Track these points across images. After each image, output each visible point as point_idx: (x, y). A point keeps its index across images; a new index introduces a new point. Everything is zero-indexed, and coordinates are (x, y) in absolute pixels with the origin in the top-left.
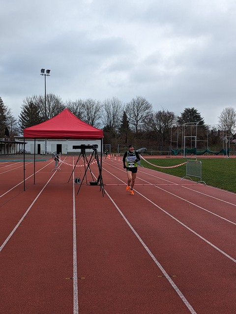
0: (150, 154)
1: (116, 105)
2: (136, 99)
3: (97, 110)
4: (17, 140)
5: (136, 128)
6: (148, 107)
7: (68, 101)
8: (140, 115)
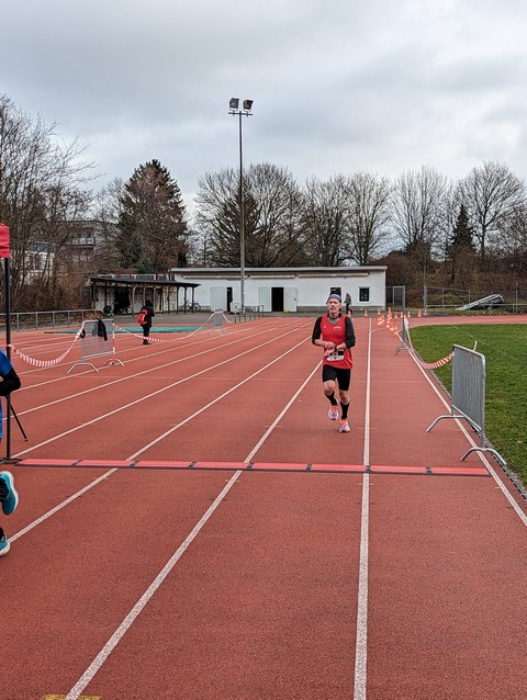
0: (511, 311)
1: (429, 186)
2: (481, 167)
3: (380, 201)
4: (178, 279)
5: (482, 243)
6: (513, 189)
7: (310, 180)
8: (492, 210)
